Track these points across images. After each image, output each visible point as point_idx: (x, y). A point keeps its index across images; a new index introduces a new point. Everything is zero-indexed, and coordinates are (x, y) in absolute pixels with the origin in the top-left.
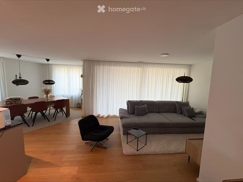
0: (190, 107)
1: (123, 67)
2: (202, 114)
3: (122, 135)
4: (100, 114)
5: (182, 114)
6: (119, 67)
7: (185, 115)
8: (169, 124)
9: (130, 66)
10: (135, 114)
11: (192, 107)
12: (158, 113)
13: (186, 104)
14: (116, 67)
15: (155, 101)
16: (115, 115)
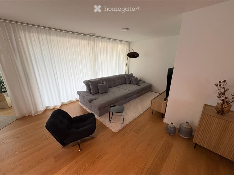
0: (135, 77)
1: (70, 39)
2: (141, 81)
3: (99, 117)
4: (48, 105)
5: (131, 83)
6: (64, 39)
7: (133, 84)
8: (130, 93)
9: (80, 39)
10: (99, 93)
11: (136, 77)
12: (115, 87)
13: (131, 75)
14: (61, 39)
15: (109, 76)
16: (71, 101)
